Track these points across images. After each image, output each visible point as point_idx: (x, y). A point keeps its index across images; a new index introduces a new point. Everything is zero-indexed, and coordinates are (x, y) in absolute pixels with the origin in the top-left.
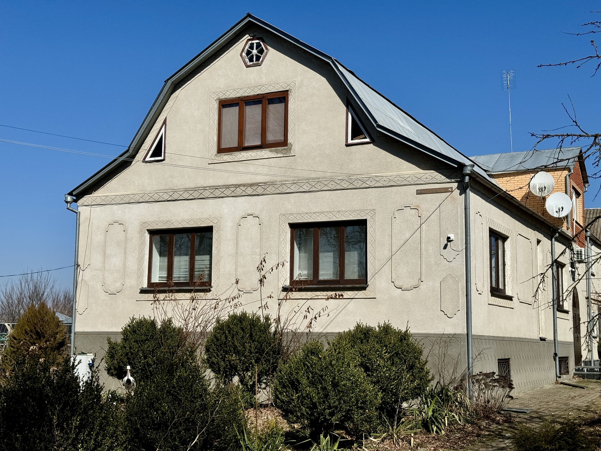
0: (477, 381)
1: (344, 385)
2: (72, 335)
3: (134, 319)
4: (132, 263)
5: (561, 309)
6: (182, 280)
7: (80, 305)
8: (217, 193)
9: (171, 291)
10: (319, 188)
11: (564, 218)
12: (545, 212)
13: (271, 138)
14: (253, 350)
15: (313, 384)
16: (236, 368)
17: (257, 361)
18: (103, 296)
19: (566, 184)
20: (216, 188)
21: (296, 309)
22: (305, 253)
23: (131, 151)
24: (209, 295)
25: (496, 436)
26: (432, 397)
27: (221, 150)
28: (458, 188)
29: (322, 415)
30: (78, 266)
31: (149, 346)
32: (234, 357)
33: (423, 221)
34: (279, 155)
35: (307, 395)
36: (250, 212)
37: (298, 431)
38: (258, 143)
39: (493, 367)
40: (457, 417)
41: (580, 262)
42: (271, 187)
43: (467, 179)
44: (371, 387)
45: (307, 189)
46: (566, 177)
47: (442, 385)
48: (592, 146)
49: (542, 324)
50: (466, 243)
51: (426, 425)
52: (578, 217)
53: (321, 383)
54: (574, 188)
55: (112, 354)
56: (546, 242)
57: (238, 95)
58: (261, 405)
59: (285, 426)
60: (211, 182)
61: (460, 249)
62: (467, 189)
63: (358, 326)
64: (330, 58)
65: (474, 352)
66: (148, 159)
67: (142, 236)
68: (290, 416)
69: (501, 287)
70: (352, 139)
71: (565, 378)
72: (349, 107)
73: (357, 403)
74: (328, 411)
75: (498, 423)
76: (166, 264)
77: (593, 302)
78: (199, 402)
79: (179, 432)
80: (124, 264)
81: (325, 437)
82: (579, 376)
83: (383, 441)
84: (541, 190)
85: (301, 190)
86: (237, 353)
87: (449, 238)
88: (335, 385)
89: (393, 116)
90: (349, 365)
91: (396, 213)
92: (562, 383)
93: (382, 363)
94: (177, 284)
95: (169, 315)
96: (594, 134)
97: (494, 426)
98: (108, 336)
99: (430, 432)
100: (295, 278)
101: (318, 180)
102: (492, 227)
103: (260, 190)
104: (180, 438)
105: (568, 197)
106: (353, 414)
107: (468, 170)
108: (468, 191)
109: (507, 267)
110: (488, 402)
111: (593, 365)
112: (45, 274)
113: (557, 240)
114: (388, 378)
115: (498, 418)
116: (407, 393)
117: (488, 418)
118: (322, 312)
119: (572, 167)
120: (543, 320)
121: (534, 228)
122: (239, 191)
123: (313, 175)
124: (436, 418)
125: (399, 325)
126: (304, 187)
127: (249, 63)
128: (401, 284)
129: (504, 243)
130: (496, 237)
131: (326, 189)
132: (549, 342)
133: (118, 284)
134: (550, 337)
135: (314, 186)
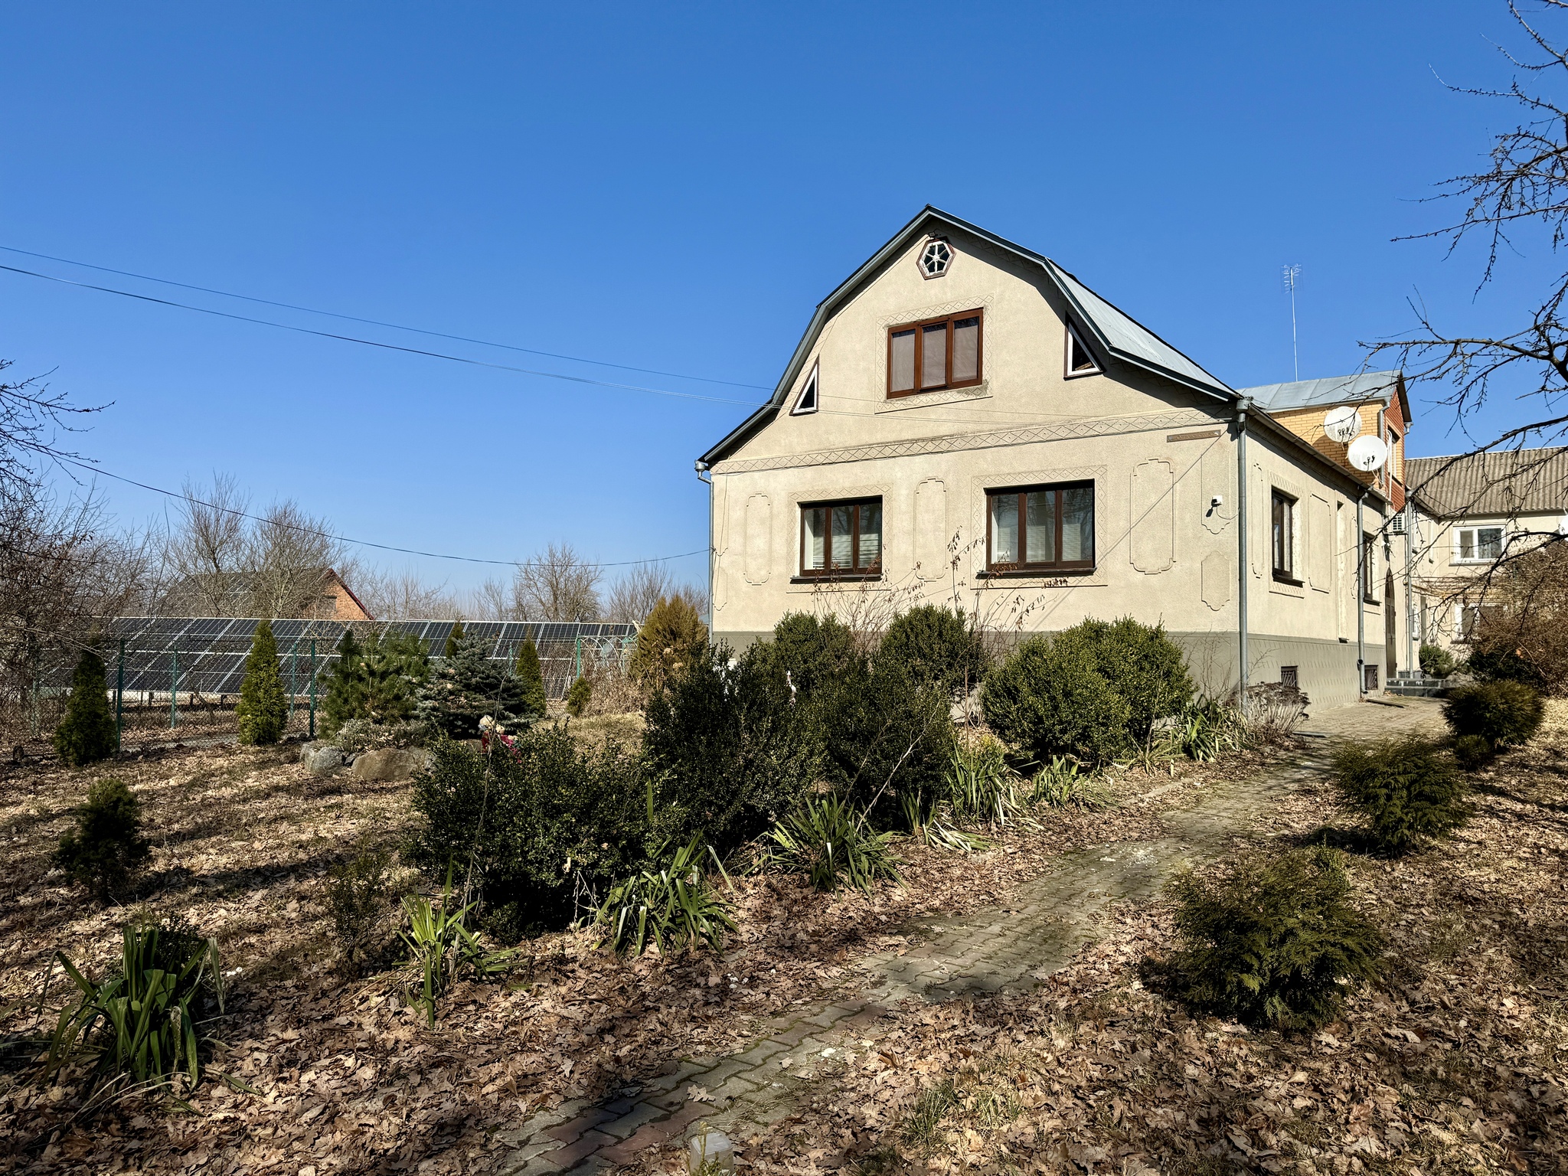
0: (1257, 694)
1: (1080, 694)
2: (711, 635)
3: (788, 614)
4: (780, 547)
5: (1368, 599)
6: (842, 566)
7: (717, 600)
8: (888, 451)
10: (1027, 439)
11: (1375, 472)
12: (1347, 463)
13: (959, 374)
14: (943, 653)
15: (1037, 692)
17: (950, 666)
18: (744, 587)
19: (1379, 423)
20: (886, 444)
21: (1000, 601)
22: (1008, 527)
23: (775, 401)
25: (1288, 764)
26: (1194, 715)
27: (891, 395)
28: (1228, 431)
29: (1051, 732)
30: (714, 550)
31: (810, 646)
32: (918, 662)
33: (1176, 479)
34: (971, 397)
35: (1030, 706)
36: (931, 475)
37: (1018, 752)
38: (943, 382)
39: (1276, 677)
40: (1230, 741)
41: (1397, 534)
42: (959, 440)
43: (1242, 418)
44: (1115, 698)
45: (1009, 442)
46: (1378, 414)
47: (1208, 697)
48: (1450, 357)
49: (1343, 619)
50: (1240, 507)
51: (1188, 750)
52: (1396, 470)
53: (1048, 692)
54: (1390, 428)
56: (1350, 505)
57: (914, 319)
59: (1002, 747)
60: (879, 438)
61: (1231, 516)
62: (1241, 432)
63: (1087, 623)
64: (1042, 259)
65: (1249, 656)
67: (791, 511)
68: (1007, 732)
69: (1287, 568)
70: (1073, 370)
71: (1372, 694)
72: (1070, 325)
73: (1097, 719)
74: (1058, 727)
75: (1287, 749)
76: (822, 546)
77: (1414, 589)
80: (770, 547)
81: (1058, 759)
82: (1393, 691)
83: (1131, 768)
84: (1342, 433)
85: (1001, 443)
86: (924, 656)
87: (1214, 501)
88: (1067, 694)
89: (1131, 335)
90: (1084, 669)
91: (1137, 469)
92: (1369, 701)
93: (1127, 668)
94: (838, 571)
95: (833, 609)
96: (1454, 340)
97: (1282, 753)
99: (1195, 759)
100: (994, 560)
101: (1025, 428)
102: (1276, 485)
103: (944, 446)
104: (882, 751)
105: (1381, 442)
106: (1092, 732)
107: (1244, 405)
108: (1243, 434)
109: (1294, 541)
110: (1273, 721)
111: (1412, 677)
112: (660, 563)
113: (1365, 503)
115: (1287, 743)
116: (1162, 708)
117: (1272, 742)
118: (1036, 603)
119: (1388, 399)
120: (1344, 615)
121: (1334, 485)
122: (916, 448)
124: (1202, 741)
125: (1146, 620)
126: (1006, 439)
127: (928, 274)
128: (1143, 566)
129: (1291, 507)
130: (1282, 499)
131: (1036, 439)
132: (1352, 645)
133: (763, 572)
134: (1353, 638)
135: (1020, 437)
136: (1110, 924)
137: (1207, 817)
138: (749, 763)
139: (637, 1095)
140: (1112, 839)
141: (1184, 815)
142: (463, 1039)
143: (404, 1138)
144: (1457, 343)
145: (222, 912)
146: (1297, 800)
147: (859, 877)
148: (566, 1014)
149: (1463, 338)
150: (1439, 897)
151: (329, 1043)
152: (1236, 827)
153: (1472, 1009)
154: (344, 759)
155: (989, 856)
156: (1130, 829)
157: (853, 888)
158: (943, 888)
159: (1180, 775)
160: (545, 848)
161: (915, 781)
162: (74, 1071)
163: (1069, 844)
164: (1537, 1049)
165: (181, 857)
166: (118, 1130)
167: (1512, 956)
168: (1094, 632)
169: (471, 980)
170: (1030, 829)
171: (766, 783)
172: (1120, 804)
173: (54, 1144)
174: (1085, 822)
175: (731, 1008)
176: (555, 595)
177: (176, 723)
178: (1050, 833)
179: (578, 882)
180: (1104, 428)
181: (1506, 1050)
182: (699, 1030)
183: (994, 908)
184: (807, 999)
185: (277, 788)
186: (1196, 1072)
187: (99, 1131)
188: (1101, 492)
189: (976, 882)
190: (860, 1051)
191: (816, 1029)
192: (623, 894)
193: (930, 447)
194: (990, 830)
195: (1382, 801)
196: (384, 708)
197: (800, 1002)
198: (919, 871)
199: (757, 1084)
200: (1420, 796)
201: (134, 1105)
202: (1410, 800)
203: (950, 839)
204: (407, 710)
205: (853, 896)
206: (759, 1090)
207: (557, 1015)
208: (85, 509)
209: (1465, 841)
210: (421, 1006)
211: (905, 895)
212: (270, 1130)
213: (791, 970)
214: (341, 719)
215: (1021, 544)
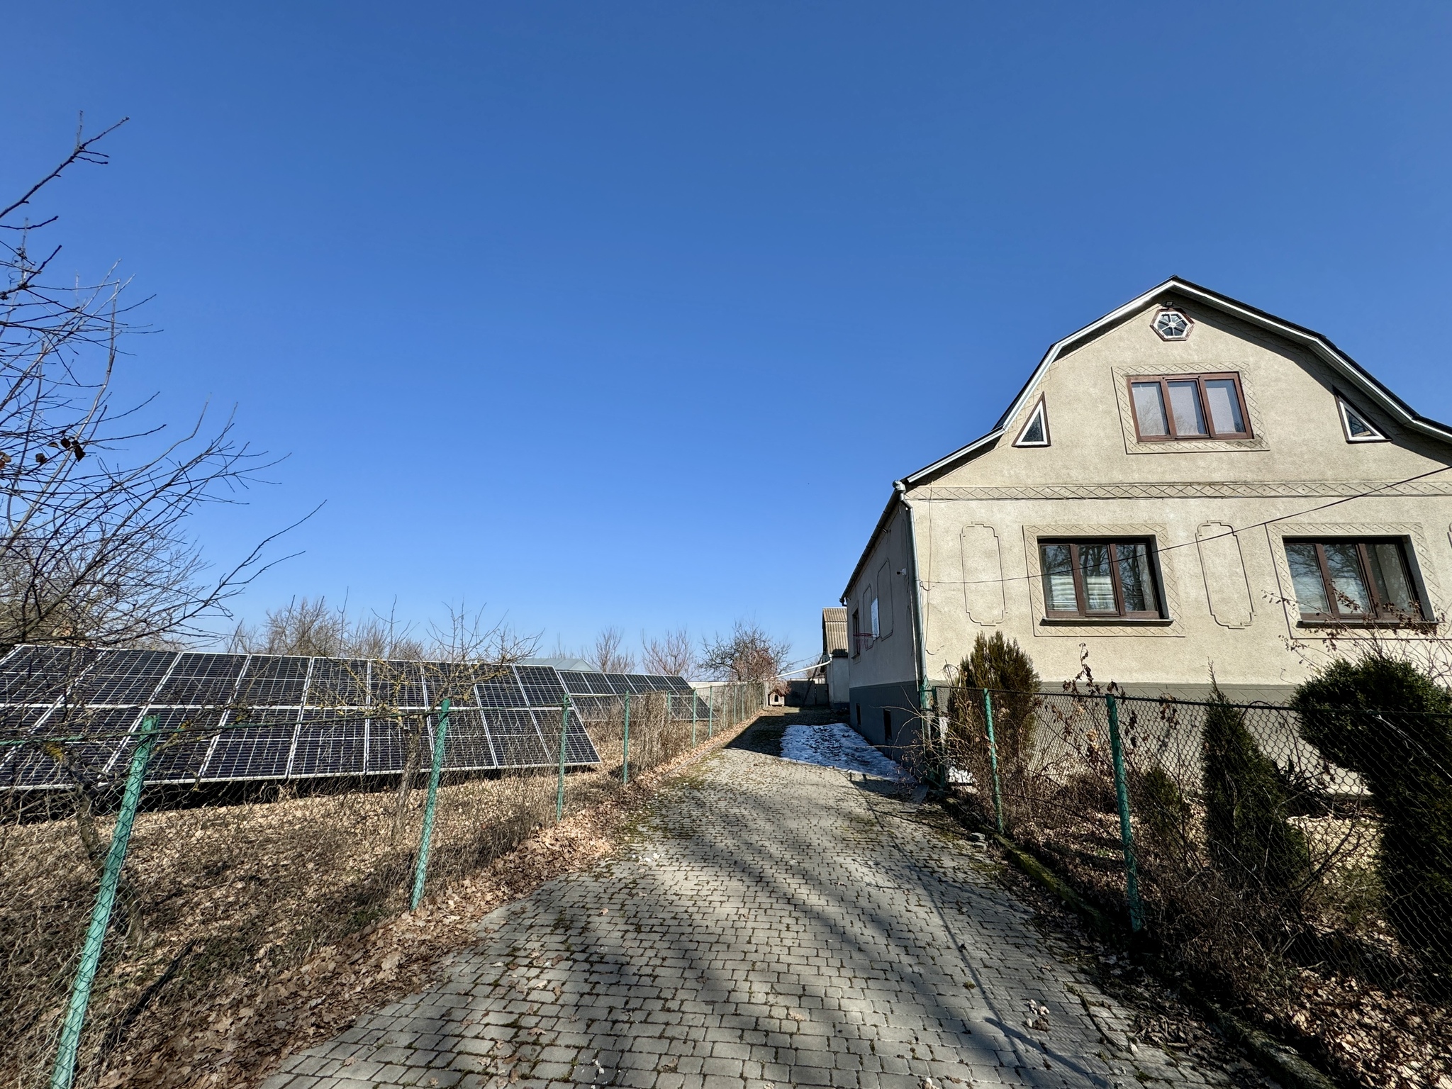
7: (930, 642)
8: (1154, 492)
9: (1087, 624)
13: (1218, 428)
20: (1151, 485)
24: (1168, 631)
27: (1144, 438)
36: (1214, 519)
38: (1199, 433)
42: (1242, 488)
45: (1304, 493)
57: (1156, 372)
66: (1019, 443)
67: (1025, 547)
70: (1354, 435)
72: (1339, 397)
76: (1074, 586)
101: (1318, 482)
103: (1226, 491)
122: (1190, 491)
123: (1307, 476)
188: (1421, 549)
193: (1208, 491)
215: (1329, 595)
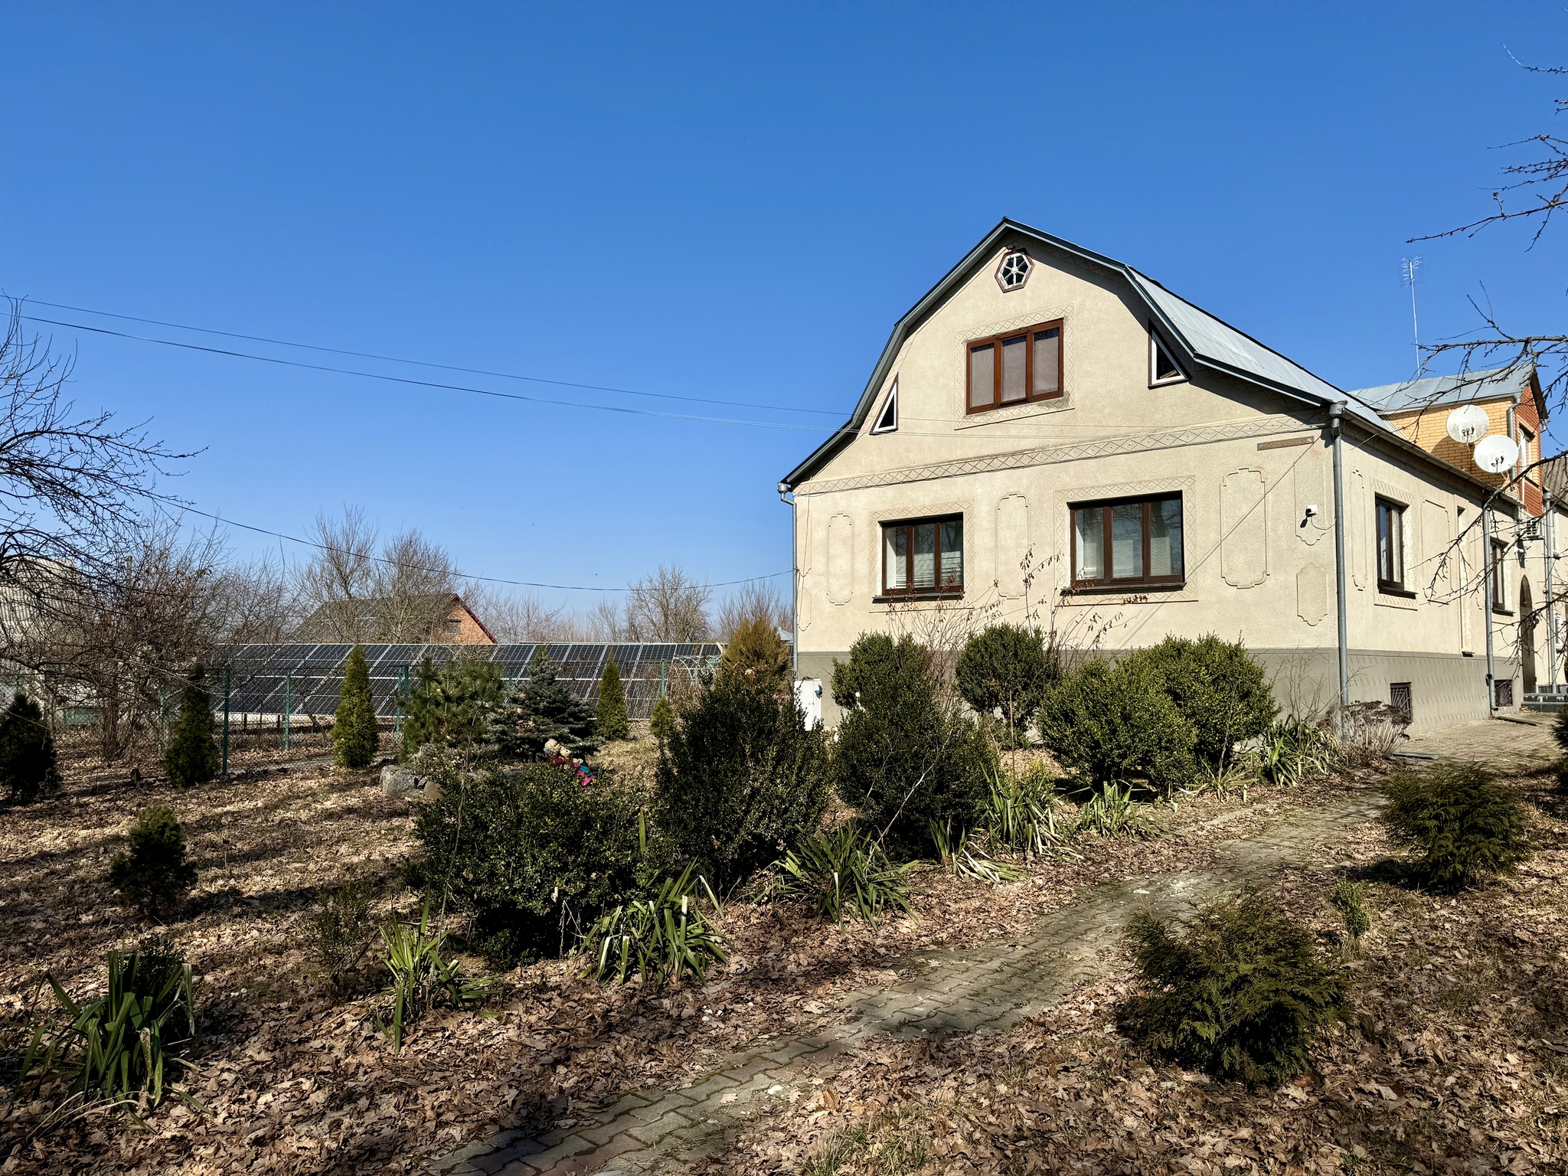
0: (1353, 713)
1: (1140, 718)
2: (795, 656)
3: (864, 635)
4: (862, 566)
5: (1499, 609)
6: (926, 585)
7: (802, 619)
8: (968, 468)
9: (911, 599)
10: (1110, 451)
11: (1505, 473)
12: (1473, 466)
13: (1041, 385)
14: (1018, 673)
15: (1094, 716)
16: (996, 697)
17: (1026, 687)
18: (828, 607)
19: (1508, 421)
20: (966, 461)
21: (1078, 619)
22: (1093, 542)
23: (854, 421)
24: (961, 603)
27: (970, 410)
28: (1322, 437)
29: (1109, 757)
30: (797, 570)
31: (884, 668)
32: (993, 682)
33: (1268, 488)
34: (1052, 410)
35: (1087, 730)
36: (1012, 491)
37: (1075, 778)
38: (1023, 396)
39: (1380, 694)
40: (1318, 763)
41: (1532, 539)
42: (1041, 454)
43: (1336, 423)
44: (1181, 721)
45: (1092, 454)
46: (1508, 411)
47: (1297, 719)
49: (1467, 632)
50: (1337, 517)
51: (1269, 775)
52: (1531, 471)
53: (1106, 715)
54: (1522, 427)
55: (839, 680)
56: (1473, 511)
57: (993, 333)
58: (1033, 746)
59: (1057, 771)
60: (959, 454)
61: (1327, 526)
62: (1336, 437)
63: (1169, 640)
64: (1122, 266)
66: (877, 429)
67: (872, 531)
68: (1063, 757)
69: (1396, 579)
70: (1158, 378)
71: (1505, 711)
72: (1153, 333)
73: (1160, 742)
74: (1116, 752)
75: (1383, 773)
76: (904, 564)
77: (1557, 598)
78: (930, 734)
79: (905, 771)
80: (853, 568)
81: (1110, 785)
82: (1530, 707)
83: (1202, 794)
84: (1466, 433)
85: (1084, 455)
86: (998, 676)
87: (1309, 511)
88: (1126, 717)
90: (1146, 690)
91: (1226, 480)
92: (1500, 718)
93: (1199, 688)
94: (919, 590)
95: (909, 629)
97: (1376, 777)
98: (833, 657)
99: (1274, 783)
100: (1079, 577)
101: (1108, 439)
102: (1381, 492)
103: (1025, 460)
105: (1511, 442)
106: (1155, 756)
107: (1337, 410)
108: (1338, 440)
109: (1405, 550)
110: (1370, 743)
111: (1555, 692)
113: (1492, 506)
114: (1207, 710)
115: (1384, 766)
116: (1238, 730)
117: (1367, 765)
118: (1114, 621)
119: (1518, 396)
120: (1469, 627)
121: (1454, 490)
122: (996, 463)
123: (1101, 434)
124: (1283, 765)
125: (1228, 637)
126: (1089, 451)
127: (1007, 287)
128: (1235, 580)
129: (1400, 514)
130: (1388, 507)
131: (1120, 451)
132: (1480, 658)
133: (846, 592)
134: (1480, 650)
135: (1103, 449)
136: (1116, 960)
137: (1267, 847)
138: (755, 792)
139: (571, 1127)
140: (1155, 870)
141: (1242, 844)
142: (421, 1065)
143: (333, 1163)
144: (1527, 342)
145: (255, 933)
146: (1371, 829)
147: (866, 908)
148: (528, 1043)
149: (1533, 336)
150: (1483, 938)
151: (295, 1066)
152: (1294, 858)
153: (1469, 1065)
154: (416, 781)
155: (1016, 888)
156: (1178, 860)
157: (859, 919)
158: (956, 920)
159: (1253, 801)
160: (532, 878)
161: (944, 809)
162: (58, 1087)
163: (1106, 875)
164: (1524, 1111)
165: (238, 877)
166: (75, 1145)
167: (1537, 1007)
168: (1175, 650)
169: (447, 1006)
170: (1068, 859)
171: (771, 812)
172: (1177, 832)
173: (14, 1157)
174: (1131, 850)
175: (695, 1041)
176: (666, 616)
177: (289, 745)
178: (1089, 863)
179: (564, 911)
180: (1191, 437)
181: (1488, 1111)
182: (653, 1063)
183: (1003, 941)
184: (775, 1034)
185: (350, 810)
186: (1135, 1124)
187: (57, 1144)
188: (1190, 504)
189: (992, 915)
190: (806, 1091)
191: (773, 1065)
192: (610, 923)
193: (1011, 462)
194: (1025, 859)
195: (1432, 834)
196: (458, 733)
197: (767, 1036)
198: (935, 901)
199: (693, 1120)
200: (1474, 828)
201: (98, 1121)
202: (1462, 833)
203: (978, 868)
204: (480, 734)
205: (859, 927)
206: (692, 1126)
207: (520, 1044)
208: (209, 546)
209: (1538, 876)
210: (391, 1032)
211: (914, 927)
212: (211, 1150)
213: (769, 1003)
214: (419, 743)
215: (1107, 559)
